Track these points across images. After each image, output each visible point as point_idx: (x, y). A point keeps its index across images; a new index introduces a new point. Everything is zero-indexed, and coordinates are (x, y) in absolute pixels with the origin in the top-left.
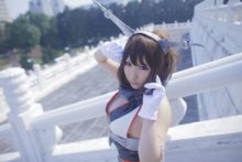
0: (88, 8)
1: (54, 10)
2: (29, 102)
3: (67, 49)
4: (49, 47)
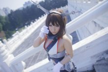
3: (17, 29)
4: (8, 30)
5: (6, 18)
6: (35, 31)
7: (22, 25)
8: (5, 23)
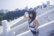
5: (5, 14)
6: (19, 22)
7: (12, 19)
8: (4, 16)
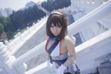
0: (24, 10)
1: (7, 14)
2: (8, 56)
3: (18, 30)
4: (9, 31)
7: (24, 26)
